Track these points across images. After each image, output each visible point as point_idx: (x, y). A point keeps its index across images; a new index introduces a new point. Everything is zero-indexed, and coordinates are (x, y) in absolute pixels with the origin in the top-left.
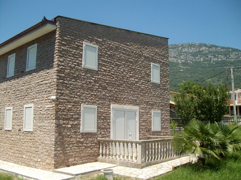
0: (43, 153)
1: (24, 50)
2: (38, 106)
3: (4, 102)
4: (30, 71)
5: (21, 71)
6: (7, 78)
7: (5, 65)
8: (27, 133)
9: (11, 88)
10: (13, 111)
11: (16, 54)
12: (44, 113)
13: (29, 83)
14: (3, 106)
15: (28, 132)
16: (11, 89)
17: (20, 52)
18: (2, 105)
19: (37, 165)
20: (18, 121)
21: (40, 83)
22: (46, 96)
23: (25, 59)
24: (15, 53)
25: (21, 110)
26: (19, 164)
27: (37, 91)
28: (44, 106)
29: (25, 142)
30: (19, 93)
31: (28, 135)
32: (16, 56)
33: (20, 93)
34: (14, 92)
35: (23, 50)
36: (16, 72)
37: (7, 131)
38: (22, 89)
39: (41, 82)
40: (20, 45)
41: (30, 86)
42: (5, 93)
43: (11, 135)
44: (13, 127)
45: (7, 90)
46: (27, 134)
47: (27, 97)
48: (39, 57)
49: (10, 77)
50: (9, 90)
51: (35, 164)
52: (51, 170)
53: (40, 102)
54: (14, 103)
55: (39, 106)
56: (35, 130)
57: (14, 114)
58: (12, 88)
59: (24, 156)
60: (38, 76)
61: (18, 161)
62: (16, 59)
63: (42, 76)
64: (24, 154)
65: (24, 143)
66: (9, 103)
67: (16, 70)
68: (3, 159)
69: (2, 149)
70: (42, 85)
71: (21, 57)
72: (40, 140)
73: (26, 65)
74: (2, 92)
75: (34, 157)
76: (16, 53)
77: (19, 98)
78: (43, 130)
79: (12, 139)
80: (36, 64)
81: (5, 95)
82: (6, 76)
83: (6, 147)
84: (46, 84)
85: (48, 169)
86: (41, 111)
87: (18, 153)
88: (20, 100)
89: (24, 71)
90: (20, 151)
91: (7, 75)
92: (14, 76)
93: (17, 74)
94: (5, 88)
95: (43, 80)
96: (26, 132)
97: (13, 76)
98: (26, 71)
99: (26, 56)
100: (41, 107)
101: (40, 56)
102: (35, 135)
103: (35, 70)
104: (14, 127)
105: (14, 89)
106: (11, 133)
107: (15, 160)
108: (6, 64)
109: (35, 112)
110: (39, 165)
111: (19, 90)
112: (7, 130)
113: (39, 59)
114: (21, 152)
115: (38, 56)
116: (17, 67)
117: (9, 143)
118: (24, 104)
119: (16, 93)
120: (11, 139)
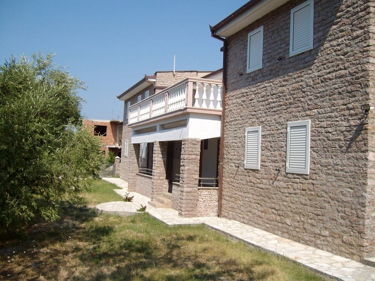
0: (336, 220)
1: (283, 16)
2: (322, 124)
3: (243, 118)
4: (298, 55)
5: (278, 57)
6: (248, 74)
7: (242, 52)
8: (295, 176)
9: (256, 92)
10: (264, 133)
11: (264, 28)
12: (339, 137)
13: (297, 79)
14: (240, 126)
15: (297, 175)
16: (256, 94)
17: (274, 21)
18: (238, 123)
19: (318, 242)
20: (272, 152)
21: (326, 77)
22: (341, 102)
23: (285, 33)
24: (262, 27)
25: (280, 131)
26: (275, 234)
27: (319, 93)
28: (336, 123)
29: (290, 194)
30: (275, 100)
31: (298, 180)
32: (264, 31)
33: (277, 99)
34: (263, 99)
35: (280, 17)
36: (265, 61)
37: (251, 171)
38: (280, 92)
39: (329, 73)
40: (272, 10)
41: (301, 85)
42: (244, 101)
43: (259, 179)
44: (263, 163)
45: (247, 95)
46: (295, 178)
47: (293, 106)
48: (319, 25)
49: (252, 72)
50: (253, 96)
51: (312, 239)
52: (355, 257)
53: (327, 115)
54: (264, 119)
55: (324, 124)
56: (314, 172)
57: (264, 139)
58: (259, 91)
59: (288, 221)
60: (320, 64)
61: (275, 229)
62: (264, 36)
63: (330, 62)
64: (288, 216)
65: (287, 195)
66: (253, 120)
67: (266, 57)
68: (242, 220)
69: (240, 202)
70: (330, 79)
71: (276, 32)
72: (326, 193)
73: (289, 44)
74: (237, 99)
75: (313, 225)
76: (264, 25)
77: (274, 109)
78: (336, 172)
79: (261, 186)
80: (314, 39)
81: (245, 106)
82: (245, 70)
83: (247, 199)
84: (342, 76)
85: (348, 254)
86: (330, 133)
87: (273, 213)
88: (278, 112)
89: (285, 57)
90: (279, 210)
91: (248, 68)
92: (263, 68)
93: (268, 64)
94: (242, 93)
95: (332, 69)
96: (293, 174)
97: (259, 70)
98: (290, 56)
99: (289, 28)
100: (330, 126)
101: (323, 22)
102: (314, 182)
103: (310, 51)
104: (266, 164)
105: (264, 93)
106: (257, 175)
107: (268, 225)
108: (245, 48)
109: (314, 136)
110: (326, 243)
111: (274, 94)
112: (249, 169)
113: (321, 28)
114: (280, 213)
115: (317, 23)
116: (269, 51)
117: (254, 192)
118: (288, 121)
119: (267, 100)
120: (258, 185)
